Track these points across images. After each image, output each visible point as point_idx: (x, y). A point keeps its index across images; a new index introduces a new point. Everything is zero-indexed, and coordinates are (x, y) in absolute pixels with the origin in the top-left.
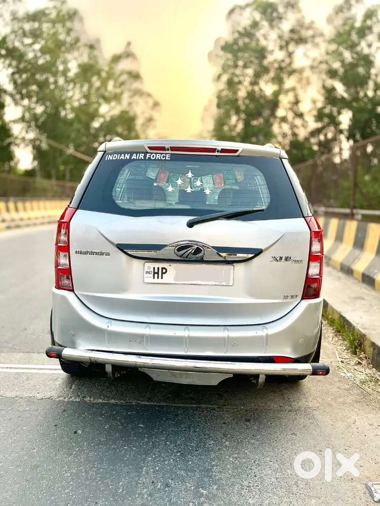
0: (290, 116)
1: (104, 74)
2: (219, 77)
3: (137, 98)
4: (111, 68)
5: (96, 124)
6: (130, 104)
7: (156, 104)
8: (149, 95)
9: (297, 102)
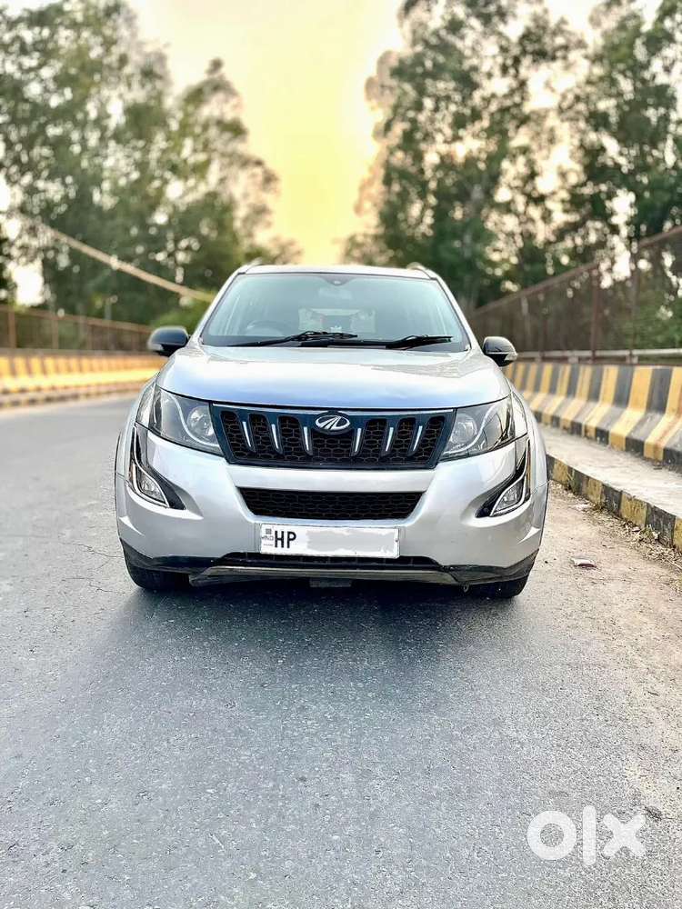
0: (520, 201)
1: (174, 126)
2: (388, 127)
3: (234, 169)
4: (187, 115)
5: (160, 218)
6: (222, 181)
7: (269, 179)
8: (259, 163)
9: (533, 175)
